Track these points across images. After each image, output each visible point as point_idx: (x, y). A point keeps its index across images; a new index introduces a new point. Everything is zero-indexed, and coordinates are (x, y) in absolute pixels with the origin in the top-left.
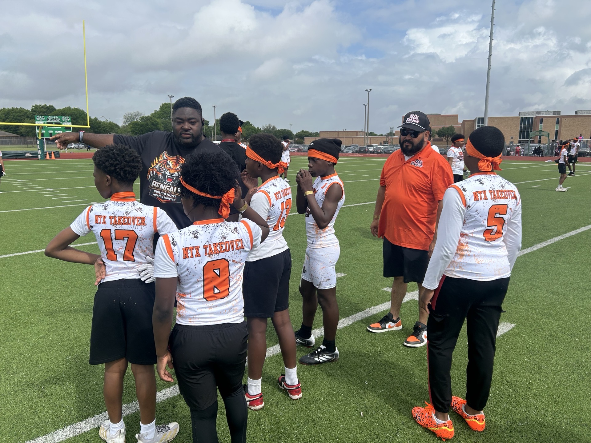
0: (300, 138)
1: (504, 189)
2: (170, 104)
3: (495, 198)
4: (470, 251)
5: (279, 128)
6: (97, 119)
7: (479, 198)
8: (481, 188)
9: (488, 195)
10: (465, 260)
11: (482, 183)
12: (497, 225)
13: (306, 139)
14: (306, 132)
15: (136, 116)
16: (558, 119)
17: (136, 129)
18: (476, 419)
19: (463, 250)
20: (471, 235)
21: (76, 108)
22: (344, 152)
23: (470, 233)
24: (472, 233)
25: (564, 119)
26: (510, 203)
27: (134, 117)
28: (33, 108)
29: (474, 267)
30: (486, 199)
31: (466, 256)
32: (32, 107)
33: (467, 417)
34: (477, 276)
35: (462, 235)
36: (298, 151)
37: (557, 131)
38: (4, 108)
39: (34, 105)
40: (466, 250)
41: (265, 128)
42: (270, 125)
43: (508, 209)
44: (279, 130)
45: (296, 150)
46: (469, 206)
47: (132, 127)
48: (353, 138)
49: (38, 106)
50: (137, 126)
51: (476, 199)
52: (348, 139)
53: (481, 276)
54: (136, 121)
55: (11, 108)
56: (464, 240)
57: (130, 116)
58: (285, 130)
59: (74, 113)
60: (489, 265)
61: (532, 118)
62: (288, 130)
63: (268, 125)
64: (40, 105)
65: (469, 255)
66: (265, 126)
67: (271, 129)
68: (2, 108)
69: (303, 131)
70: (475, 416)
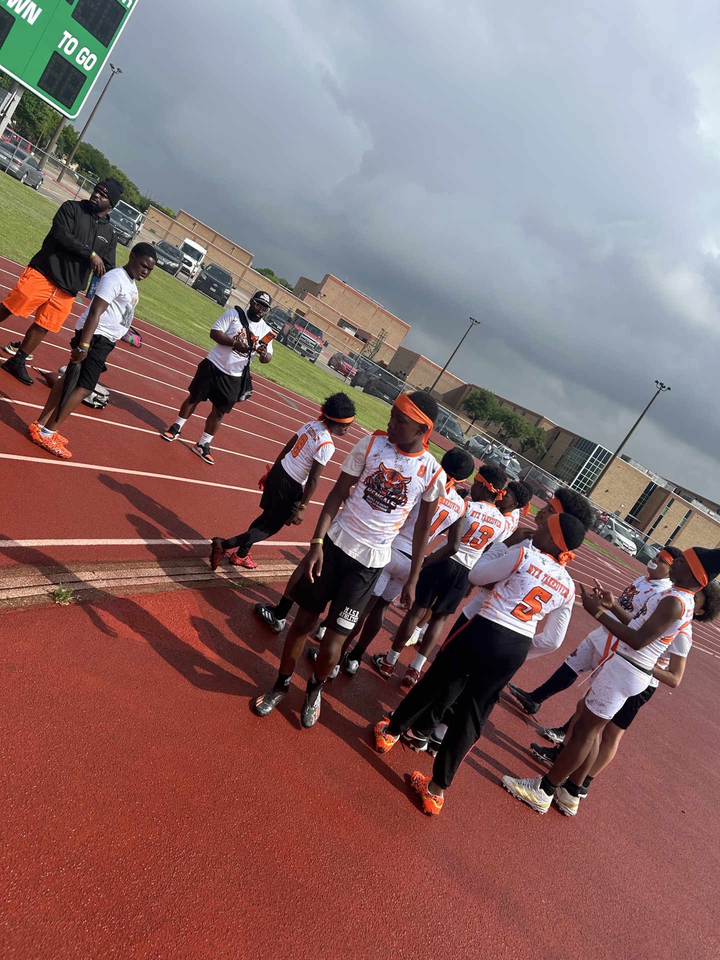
1: (559, 581)
3: (545, 582)
8: (541, 566)
9: (542, 575)
11: (544, 564)
13: (151, 210)
16: (690, 512)
18: (436, 800)
25: (696, 515)
26: (556, 596)
30: (537, 577)
33: (427, 795)
37: (679, 528)
43: (551, 600)
51: (530, 572)
61: (656, 486)
70: (436, 797)
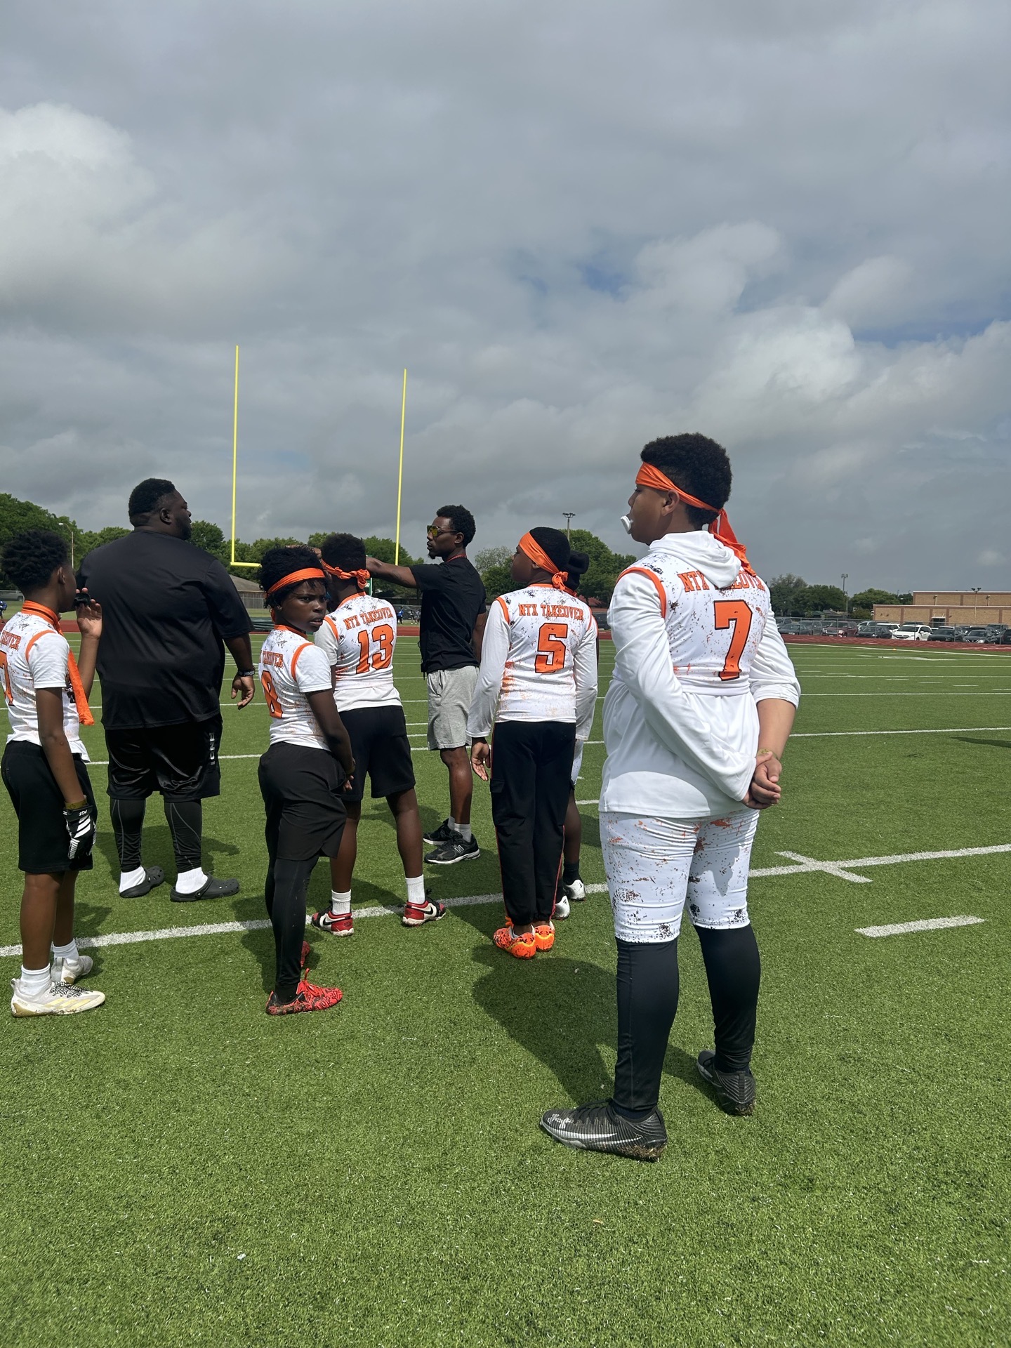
0: (864, 607)
1: (564, 605)
2: (566, 531)
3: (548, 615)
4: (516, 685)
5: (810, 583)
6: (423, 561)
7: (526, 612)
8: (530, 601)
9: (539, 610)
10: (510, 697)
11: (533, 596)
12: (553, 652)
13: (877, 609)
14: (879, 593)
15: (499, 556)
17: (495, 583)
19: (508, 685)
20: (518, 663)
21: (386, 539)
22: (964, 639)
23: (517, 661)
24: (520, 661)
26: (572, 623)
27: (495, 559)
28: (312, 539)
29: (519, 704)
30: (535, 615)
31: (511, 691)
32: (310, 538)
34: (522, 715)
35: (508, 665)
36: (845, 634)
38: (261, 540)
39: (314, 534)
40: (511, 685)
41: (779, 584)
42: (790, 577)
43: (569, 631)
44: (811, 587)
45: (841, 632)
46: (513, 622)
47: (488, 580)
48: (1001, 609)
49: (320, 535)
50: (498, 577)
51: (522, 613)
52: (987, 611)
53: (527, 715)
54: (498, 566)
55: (273, 539)
56: (511, 672)
57: (488, 555)
58: (825, 587)
59: (382, 549)
60: (539, 702)
62: (832, 588)
63: (784, 576)
64: (325, 534)
65: (514, 691)
66: (777, 578)
67: (792, 585)
68: (259, 540)
69: (870, 591)
